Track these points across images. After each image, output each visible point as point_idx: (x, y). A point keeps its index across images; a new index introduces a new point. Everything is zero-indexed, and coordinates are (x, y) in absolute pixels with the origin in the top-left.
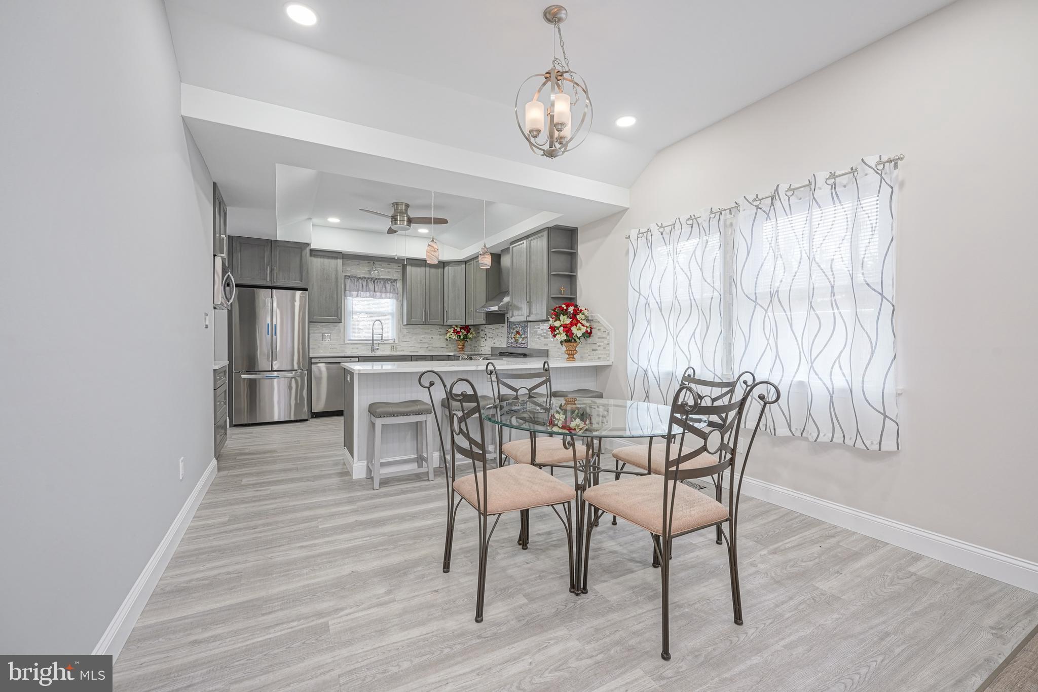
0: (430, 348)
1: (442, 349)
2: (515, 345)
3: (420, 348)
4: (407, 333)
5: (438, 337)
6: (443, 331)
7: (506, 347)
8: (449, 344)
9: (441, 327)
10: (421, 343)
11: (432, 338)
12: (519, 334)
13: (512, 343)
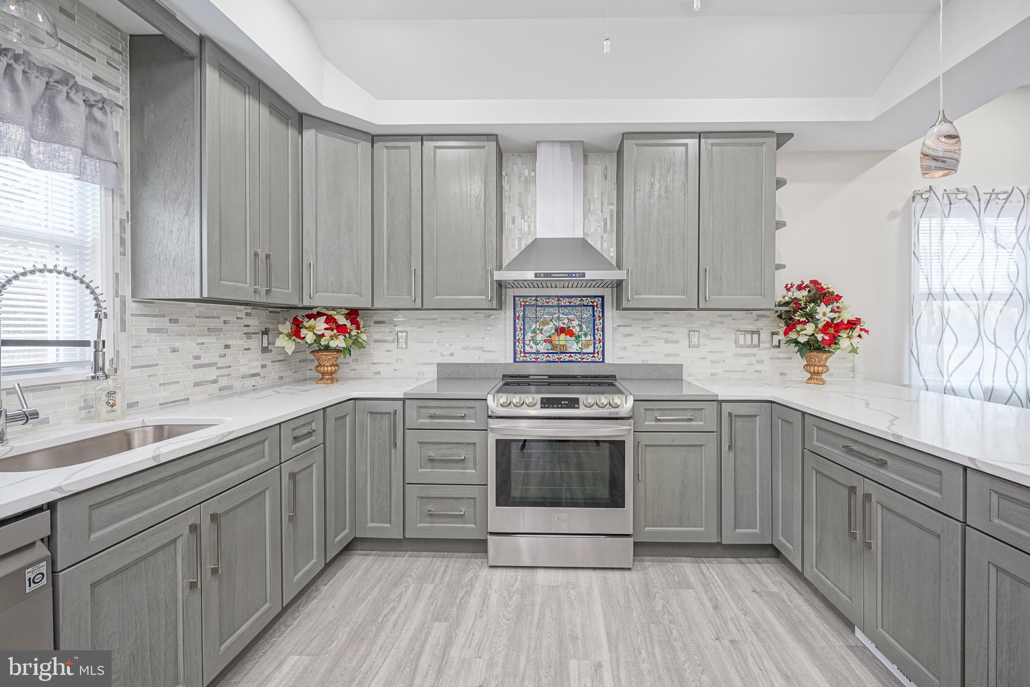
0: (223, 382)
1: (253, 381)
2: (554, 357)
3: (196, 384)
4: (149, 330)
5: (244, 343)
6: (255, 322)
7: (512, 361)
8: (268, 363)
9: (249, 310)
10: (196, 367)
11: (227, 347)
12: (570, 333)
13: (538, 353)
